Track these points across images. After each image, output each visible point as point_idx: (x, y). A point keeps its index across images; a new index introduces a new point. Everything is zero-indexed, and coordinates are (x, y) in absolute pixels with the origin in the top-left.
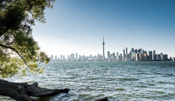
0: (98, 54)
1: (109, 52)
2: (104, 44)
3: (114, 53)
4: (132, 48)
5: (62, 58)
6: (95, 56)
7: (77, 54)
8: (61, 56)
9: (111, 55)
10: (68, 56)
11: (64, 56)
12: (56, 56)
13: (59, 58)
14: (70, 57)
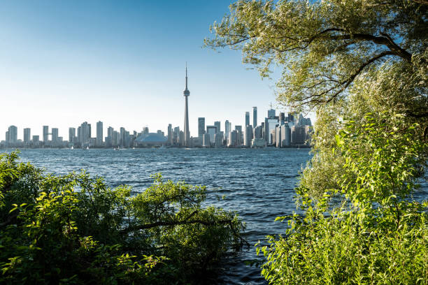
0: (170, 125)
1: (203, 119)
2: (187, 93)
3: (218, 124)
4: (269, 109)
5: (50, 138)
6: (159, 131)
7: (100, 125)
8: (45, 128)
9: (208, 127)
10: (72, 131)
11: (55, 131)
12: (27, 131)
13: (36, 138)
14: (76, 135)
